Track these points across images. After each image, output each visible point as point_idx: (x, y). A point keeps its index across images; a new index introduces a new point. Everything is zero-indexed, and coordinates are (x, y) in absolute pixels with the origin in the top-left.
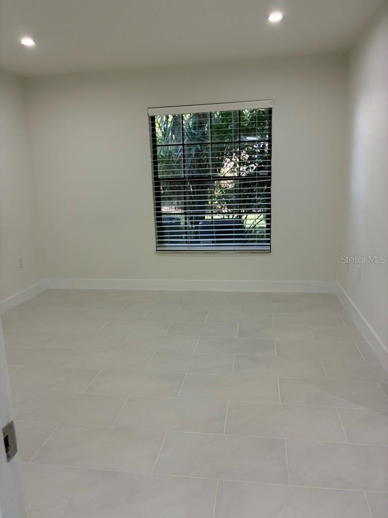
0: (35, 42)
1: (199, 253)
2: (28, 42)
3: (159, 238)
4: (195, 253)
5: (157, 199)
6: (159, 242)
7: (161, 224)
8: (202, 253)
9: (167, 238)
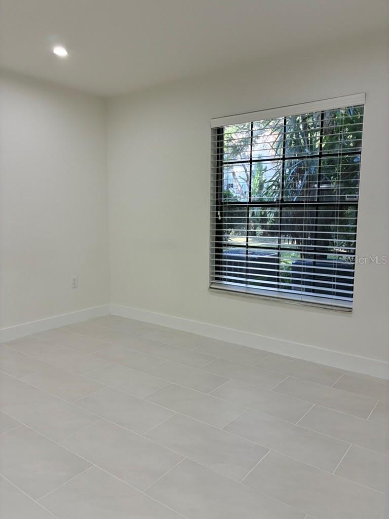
0: (67, 51)
1: (254, 298)
2: (60, 51)
3: (217, 273)
4: (251, 297)
5: (218, 227)
6: (217, 279)
7: (220, 257)
8: (258, 299)
9: (225, 274)
